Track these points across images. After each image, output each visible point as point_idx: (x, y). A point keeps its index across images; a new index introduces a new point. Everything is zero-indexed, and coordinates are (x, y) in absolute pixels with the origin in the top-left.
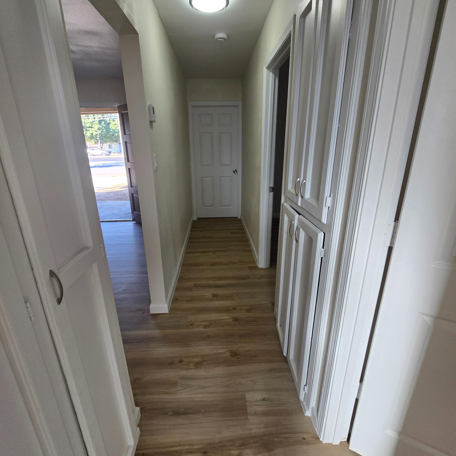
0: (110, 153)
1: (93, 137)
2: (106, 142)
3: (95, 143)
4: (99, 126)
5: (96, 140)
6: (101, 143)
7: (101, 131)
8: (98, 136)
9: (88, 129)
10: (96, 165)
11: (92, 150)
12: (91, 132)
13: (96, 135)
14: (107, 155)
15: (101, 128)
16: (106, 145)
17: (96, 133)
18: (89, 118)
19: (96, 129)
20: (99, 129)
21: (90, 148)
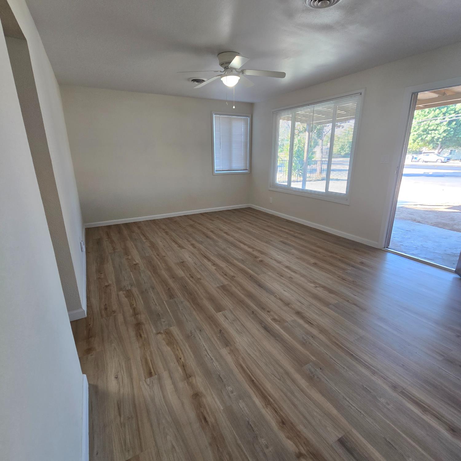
0: (449, 159)
1: (434, 141)
2: (448, 147)
3: (433, 148)
4: (446, 128)
5: (435, 144)
6: (441, 148)
7: (447, 133)
8: (440, 140)
9: (430, 132)
10: (425, 173)
11: (426, 156)
12: (433, 136)
13: (439, 138)
14: (443, 162)
15: (448, 130)
16: (447, 150)
17: (439, 136)
18: (437, 119)
19: (442, 131)
20: (445, 131)
21: (424, 154)
